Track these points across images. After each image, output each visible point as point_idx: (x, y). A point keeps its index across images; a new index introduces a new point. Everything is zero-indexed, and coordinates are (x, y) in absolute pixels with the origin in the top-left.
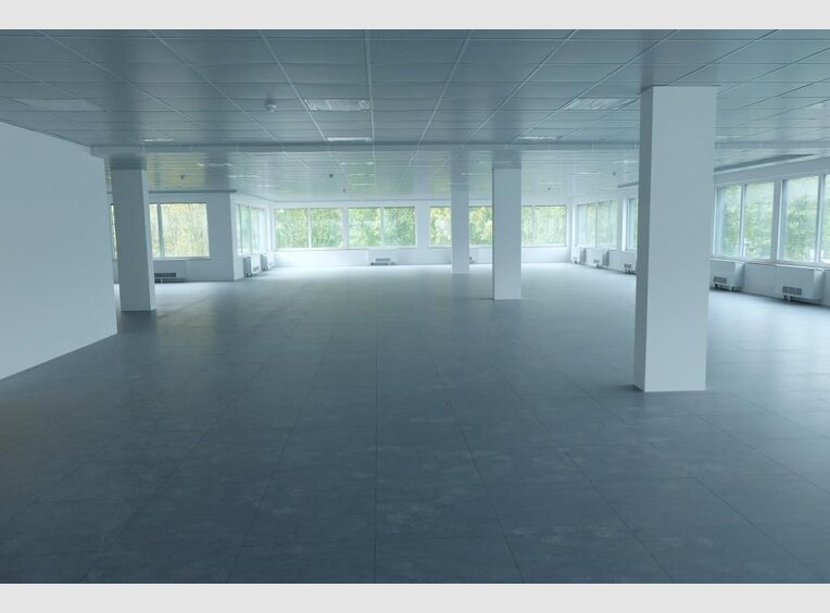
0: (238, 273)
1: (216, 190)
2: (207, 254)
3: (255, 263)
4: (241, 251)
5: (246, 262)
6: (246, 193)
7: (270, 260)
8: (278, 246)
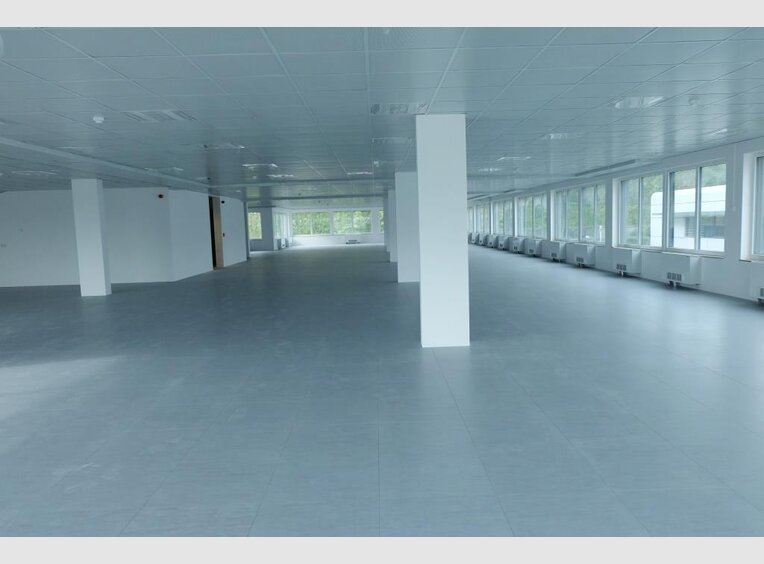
0: (276, 247)
1: (266, 205)
2: (260, 237)
3: (283, 242)
4: (277, 236)
5: (279, 241)
6: (279, 206)
7: (290, 241)
8: (294, 234)
